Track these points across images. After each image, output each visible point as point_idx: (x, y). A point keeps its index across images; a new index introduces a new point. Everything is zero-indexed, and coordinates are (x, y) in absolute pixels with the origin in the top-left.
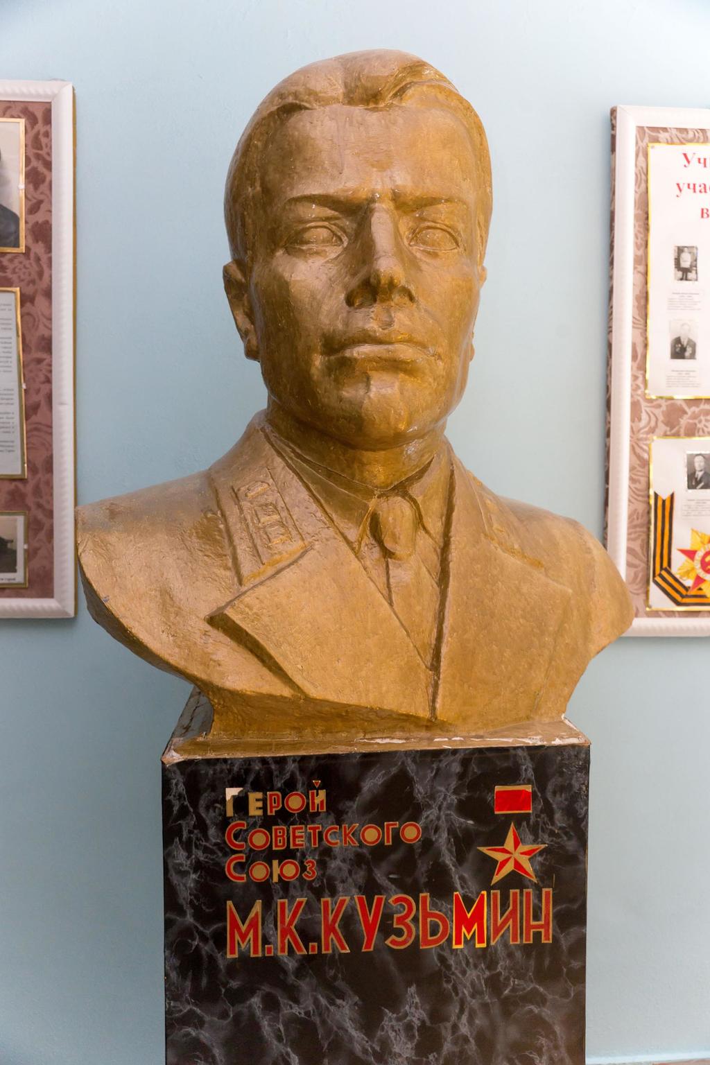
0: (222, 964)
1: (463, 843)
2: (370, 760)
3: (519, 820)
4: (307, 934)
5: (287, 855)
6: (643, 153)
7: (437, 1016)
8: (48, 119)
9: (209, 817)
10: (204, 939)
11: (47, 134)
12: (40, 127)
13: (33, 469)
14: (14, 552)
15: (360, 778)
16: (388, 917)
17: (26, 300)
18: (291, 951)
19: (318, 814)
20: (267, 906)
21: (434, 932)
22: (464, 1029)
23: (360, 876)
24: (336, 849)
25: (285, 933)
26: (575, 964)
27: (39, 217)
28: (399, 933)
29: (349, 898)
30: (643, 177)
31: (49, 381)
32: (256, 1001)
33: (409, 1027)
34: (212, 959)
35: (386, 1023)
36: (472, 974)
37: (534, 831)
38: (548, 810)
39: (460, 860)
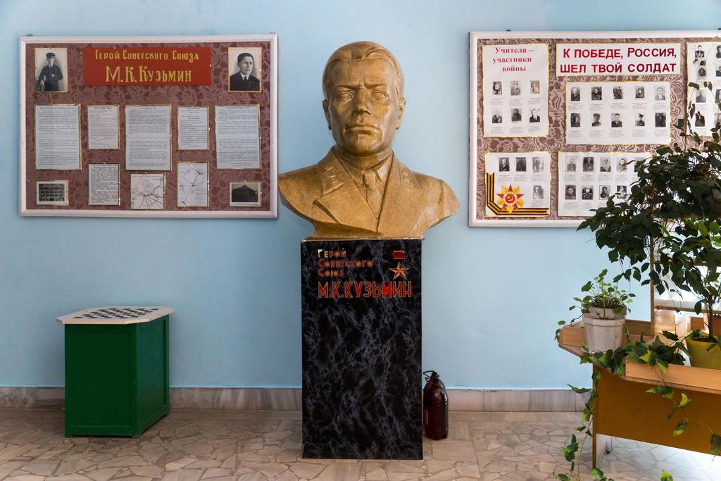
0: (317, 299)
1: (385, 267)
2: (358, 243)
3: (401, 261)
4: (341, 292)
5: (335, 269)
6: (480, 49)
7: (378, 317)
8: (269, 47)
9: (314, 258)
10: (312, 292)
11: (269, 52)
12: (267, 50)
13: (263, 165)
14: (257, 195)
15: (356, 247)
16: (363, 287)
17: (262, 108)
18: (336, 297)
19: (343, 258)
20: (330, 283)
21: (377, 293)
22: (386, 322)
23: (356, 275)
24: (349, 268)
25: (335, 291)
26: (418, 304)
27: (266, 80)
28: (367, 293)
29: (353, 282)
30: (480, 57)
31: (269, 136)
32: (327, 310)
33: (370, 320)
34: (314, 298)
35: (363, 318)
36: (388, 306)
37: (405, 264)
38: (409, 258)
39: (384, 272)
